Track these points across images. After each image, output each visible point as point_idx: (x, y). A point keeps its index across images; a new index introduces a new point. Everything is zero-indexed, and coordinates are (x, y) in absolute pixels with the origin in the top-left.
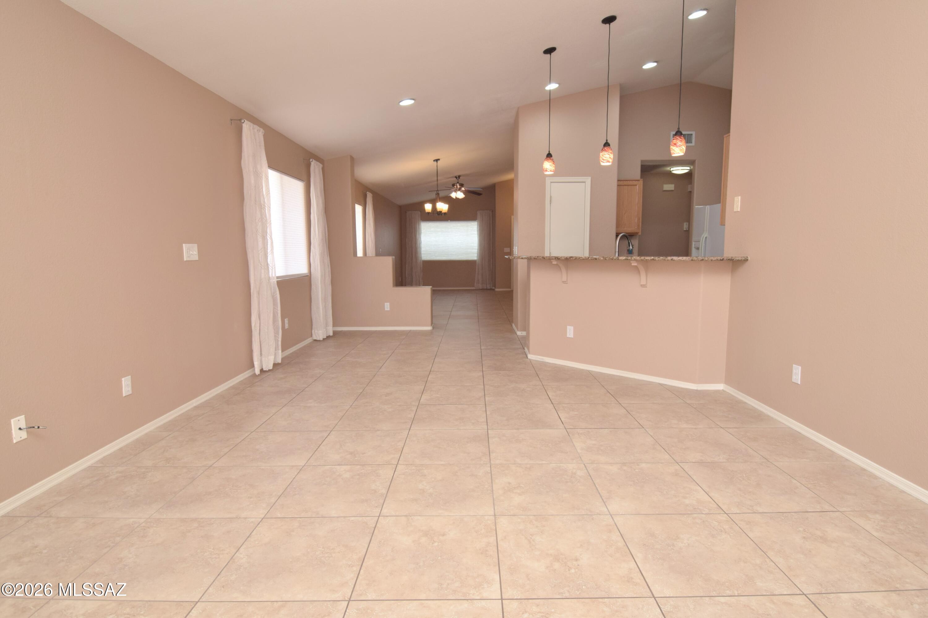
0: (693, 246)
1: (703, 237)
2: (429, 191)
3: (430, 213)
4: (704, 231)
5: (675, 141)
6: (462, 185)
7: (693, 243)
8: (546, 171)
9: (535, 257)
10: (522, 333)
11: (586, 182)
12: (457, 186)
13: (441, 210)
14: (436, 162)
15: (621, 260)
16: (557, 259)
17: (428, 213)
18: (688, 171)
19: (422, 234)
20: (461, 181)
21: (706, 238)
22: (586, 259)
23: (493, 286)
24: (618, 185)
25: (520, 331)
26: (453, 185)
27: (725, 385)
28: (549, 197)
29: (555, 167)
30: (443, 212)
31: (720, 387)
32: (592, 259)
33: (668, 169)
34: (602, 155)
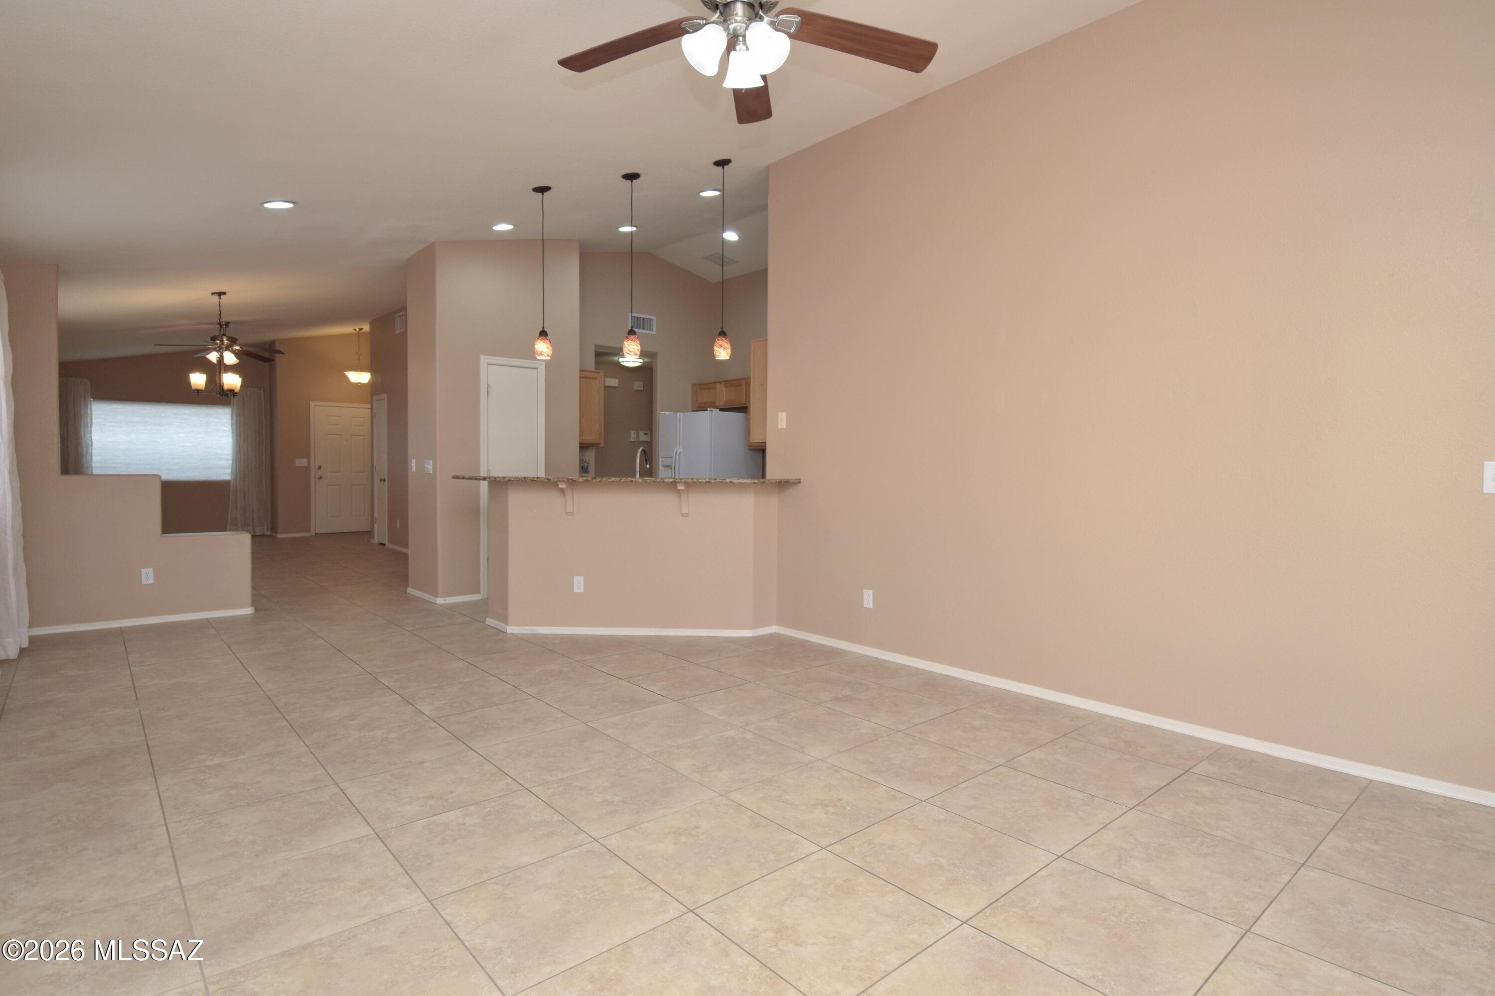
0: (661, 462)
1: (676, 452)
2: (156, 345)
3: (201, 390)
4: (676, 444)
5: (720, 342)
6: (233, 341)
7: (661, 459)
8: (541, 354)
9: (534, 478)
10: (445, 600)
11: (538, 369)
12: (222, 341)
13: (232, 388)
14: (218, 297)
15: (666, 482)
16: (570, 481)
17: (198, 391)
18: (641, 364)
19: (93, 426)
20: (230, 331)
21: (680, 453)
22: (617, 481)
23: (267, 530)
24: (581, 377)
25: (441, 597)
26: (214, 339)
27: (776, 626)
28: (486, 386)
29: (553, 350)
30: (235, 391)
31: (773, 629)
32: (625, 481)
33: (616, 358)
34: (628, 345)
